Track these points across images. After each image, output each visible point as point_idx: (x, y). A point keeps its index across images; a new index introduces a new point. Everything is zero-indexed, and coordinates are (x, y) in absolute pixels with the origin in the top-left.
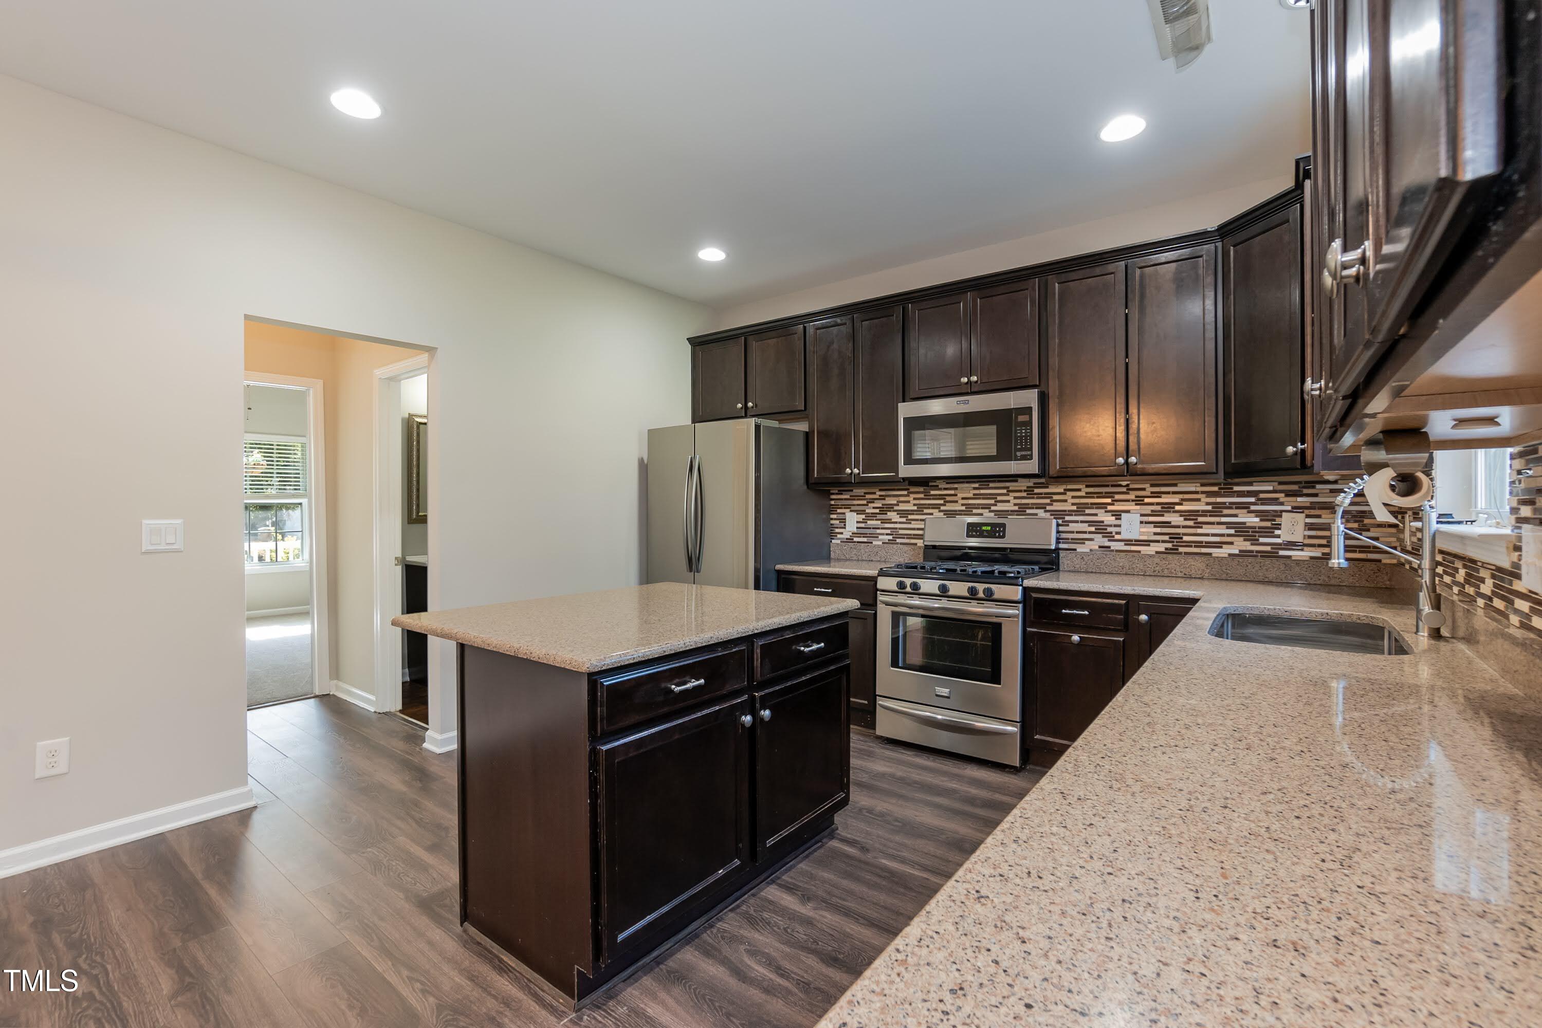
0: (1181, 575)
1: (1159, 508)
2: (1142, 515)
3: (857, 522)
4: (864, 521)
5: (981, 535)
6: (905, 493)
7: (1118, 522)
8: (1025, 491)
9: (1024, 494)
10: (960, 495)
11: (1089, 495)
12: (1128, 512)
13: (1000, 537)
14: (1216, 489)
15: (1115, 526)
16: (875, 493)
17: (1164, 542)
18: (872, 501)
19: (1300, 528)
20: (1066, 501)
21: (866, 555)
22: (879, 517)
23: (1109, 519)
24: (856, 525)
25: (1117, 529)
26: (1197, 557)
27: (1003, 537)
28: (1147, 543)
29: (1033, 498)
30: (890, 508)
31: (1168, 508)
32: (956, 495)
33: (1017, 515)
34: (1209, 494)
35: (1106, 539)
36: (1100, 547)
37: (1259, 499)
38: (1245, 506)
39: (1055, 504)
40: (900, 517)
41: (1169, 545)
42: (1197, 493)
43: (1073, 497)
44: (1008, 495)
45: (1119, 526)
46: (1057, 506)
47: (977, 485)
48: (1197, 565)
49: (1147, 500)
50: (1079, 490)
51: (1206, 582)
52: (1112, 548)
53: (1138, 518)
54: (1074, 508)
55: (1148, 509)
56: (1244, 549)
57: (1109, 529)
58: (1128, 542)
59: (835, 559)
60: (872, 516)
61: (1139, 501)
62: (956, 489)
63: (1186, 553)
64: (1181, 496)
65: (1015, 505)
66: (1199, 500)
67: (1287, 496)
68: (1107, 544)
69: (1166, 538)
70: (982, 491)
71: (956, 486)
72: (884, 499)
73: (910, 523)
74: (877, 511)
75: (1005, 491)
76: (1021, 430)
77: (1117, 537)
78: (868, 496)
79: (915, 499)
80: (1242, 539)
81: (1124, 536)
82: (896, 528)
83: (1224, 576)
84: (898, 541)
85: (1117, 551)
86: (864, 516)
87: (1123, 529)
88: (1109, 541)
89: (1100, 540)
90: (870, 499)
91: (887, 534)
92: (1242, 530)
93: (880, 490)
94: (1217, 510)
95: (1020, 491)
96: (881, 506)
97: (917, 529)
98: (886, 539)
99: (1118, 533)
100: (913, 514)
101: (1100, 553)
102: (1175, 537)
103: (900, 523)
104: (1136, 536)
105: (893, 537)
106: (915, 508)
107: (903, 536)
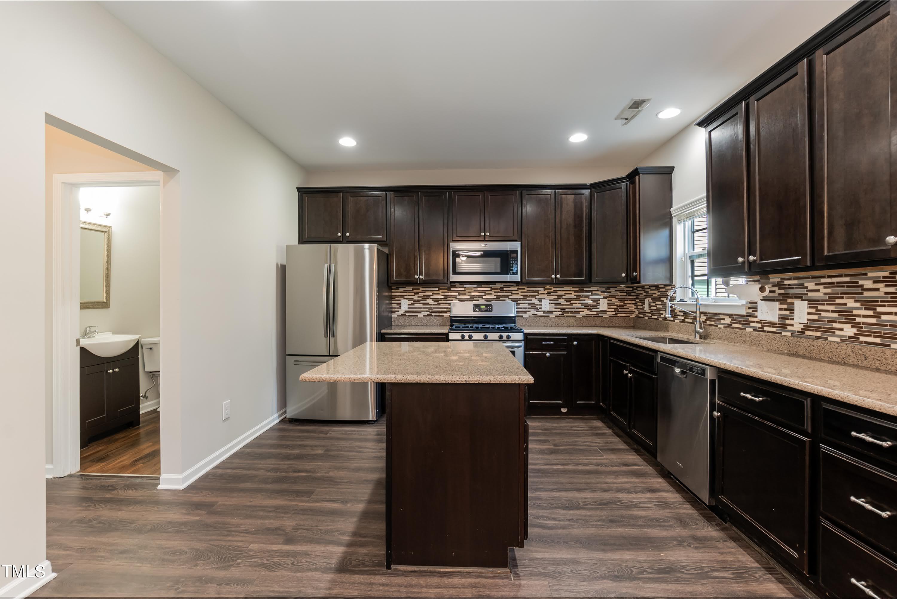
0: (565, 325)
1: (556, 297)
2: (550, 300)
3: (408, 305)
4: (413, 304)
5: (480, 310)
6: (437, 289)
7: (540, 303)
8: (499, 289)
9: (499, 291)
10: (467, 291)
11: (528, 291)
12: (545, 299)
13: (490, 311)
14: (578, 289)
15: (539, 305)
16: (419, 289)
17: (558, 311)
18: (417, 293)
19: (606, 305)
20: (518, 294)
21: (414, 323)
22: (421, 302)
23: (536, 302)
24: (408, 306)
25: (540, 306)
26: (572, 318)
27: (492, 311)
28: (551, 312)
29: (503, 292)
30: (428, 297)
31: (560, 297)
32: (465, 291)
33: (496, 300)
34: (575, 291)
35: (535, 311)
36: (533, 314)
37: (592, 294)
38: (587, 296)
39: (513, 295)
40: (434, 302)
41: (561, 313)
42: (571, 291)
43: (521, 292)
44: (491, 291)
45: (541, 305)
46: (514, 296)
47: (476, 286)
48: (572, 320)
49: (552, 294)
50: (524, 289)
51: (575, 327)
52: (538, 315)
53: (548, 301)
54: (522, 297)
55: (552, 298)
56: (587, 313)
57: (537, 307)
58: (544, 312)
59: (395, 326)
60: (418, 302)
61: (549, 294)
62: (465, 287)
63: (567, 316)
64: (565, 292)
65: (495, 295)
66: (571, 294)
67: (601, 292)
68: (536, 313)
69: (559, 310)
70: (478, 289)
71: (465, 286)
72: (425, 292)
73: (440, 305)
74: (421, 299)
75: (489, 289)
76: (513, 261)
77: (540, 310)
78: (415, 291)
79: (442, 292)
80: (587, 309)
81: (543, 309)
82: (432, 308)
83: (581, 325)
84: (433, 314)
85: (540, 316)
86: (412, 302)
87: (543, 307)
88: (537, 311)
89: (533, 311)
90: (416, 292)
91: (426, 311)
92: (587, 306)
93: (422, 287)
94: (578, 298)
95: (497, 289)
96: (423, 296)
97: (445, 308)
98: (426, 313)
99: (541, 308)
100: (441, 300)
101: (533, 317)
102: (563, 309)
103: (434, 305)
104: (547, 309)
105: (430, 313)
106: (443, 297)
107: (435, 312)
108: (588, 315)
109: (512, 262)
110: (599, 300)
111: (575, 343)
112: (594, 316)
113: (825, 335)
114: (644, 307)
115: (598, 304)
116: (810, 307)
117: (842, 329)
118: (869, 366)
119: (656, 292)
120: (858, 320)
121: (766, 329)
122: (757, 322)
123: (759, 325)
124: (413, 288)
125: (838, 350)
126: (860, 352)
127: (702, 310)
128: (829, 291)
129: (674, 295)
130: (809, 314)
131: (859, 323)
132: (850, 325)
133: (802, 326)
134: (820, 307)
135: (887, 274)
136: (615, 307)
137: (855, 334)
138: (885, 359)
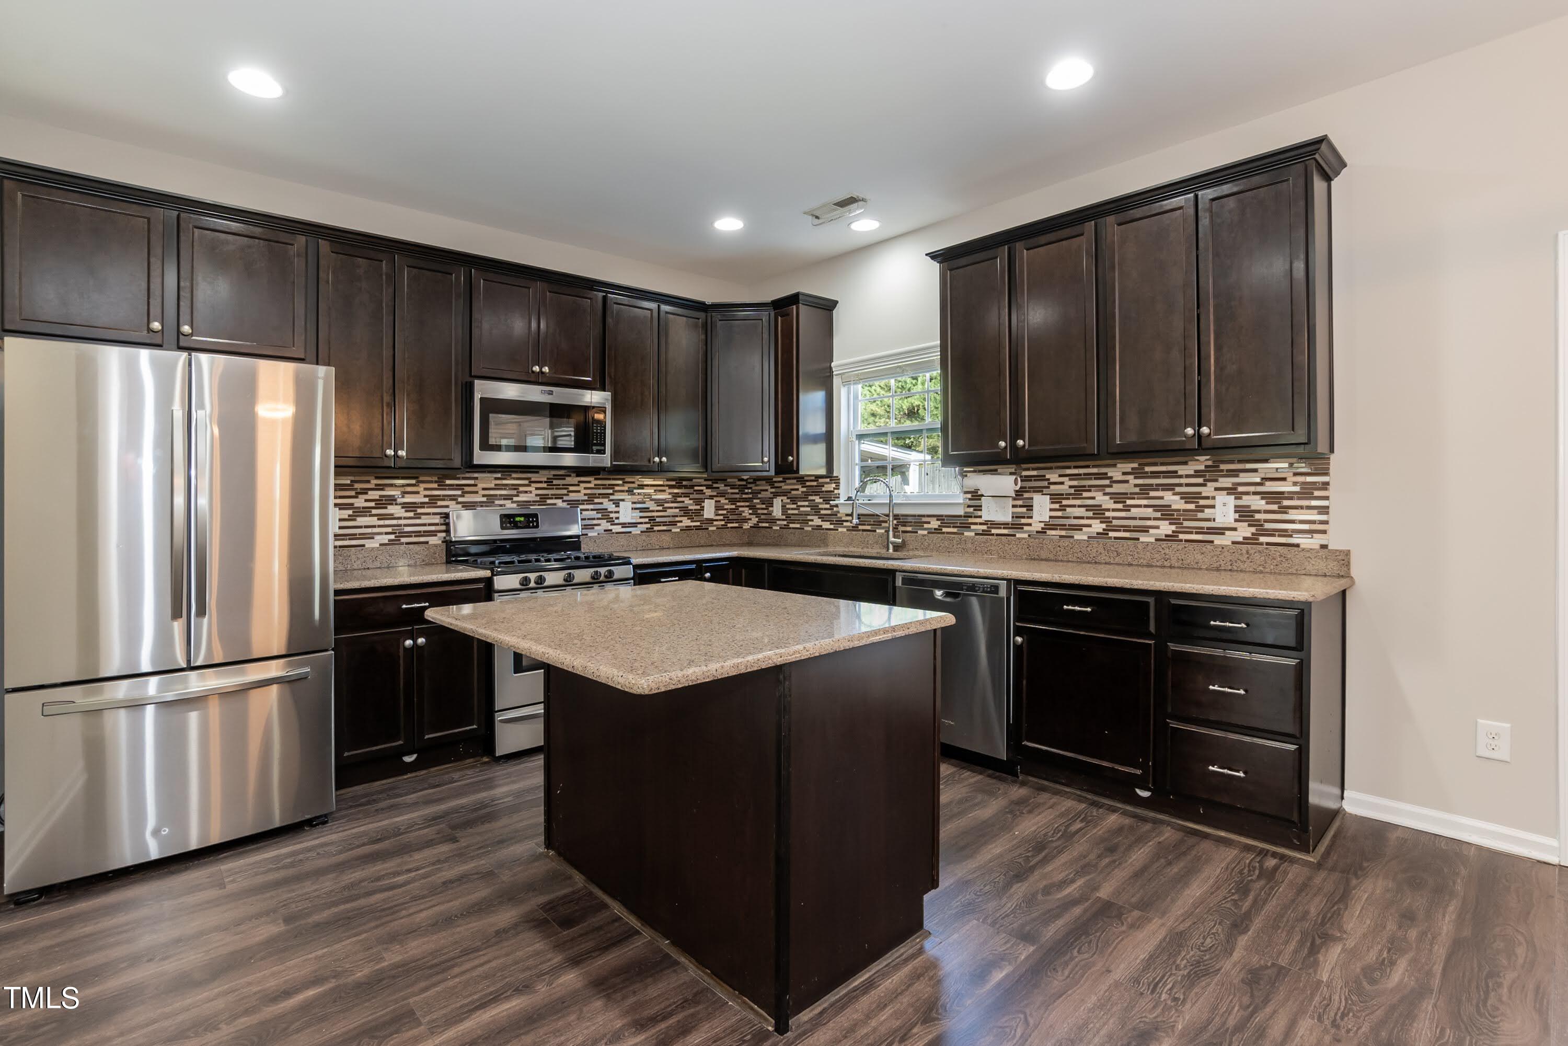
0: (658, 547)
1: (642, 497)
2: (633, 503)
3: (340, 520)
4: (351, 518)
5: (516, 526)
6: (413, 482)
7: (617, 509)
8: (545, 482)
9: (545, 485)
10: (481, 485)
11: (597, 487)
12: (623, 500)
13: (534, 527)
14: (674, 483)
15: (615, 512)
16: (368, 482)
17: (645, 523)
18: (365, 492)
19: (713, 509)
20: (579, 492)
21: (359, 562)
22: (374, 512)
23: (611, 507)
24: (338, 524)
25: (617, 515)
26: (666, 533)
27: (537, 526)
28: (634, 525)
29: (553, 489)
30: (392, 500)
31: (648, 496)
32: (476, 485)
33: (539, 505)
34: (671, 487)
35: (609, 524)
36: (605, 531)
37: (695, 491)
38: (686, 495)
39: (570, 494)
40: (406, 511)
41: (649, 526)
42: (663, 486)
43: (585, 488)
44: (530, 486)
45: (618, 512)
46: (572, 496)
47: (499, 475)
48: (666, 538)
49: (635, 491)
50: (589, 482)
51: (671, 550)
52: (613, 531)
53: (630, 505)
54: (586, 498)
55: (635, 498)
56: (687, 525)
57: (611, 515)
58: (624, 525)
60: (365, 512)
61: (630, 491)
62: (476, 478)
63: (658, 531)
64: (655, 488)
65: (536, 495)
66: (664, 491)
67: (707, 488)
68: (610, 527)
69: (647, 520)
70: (505, 482)
71: (476, 475)
72: (382, 490)
73: (420, 518)
74: (372, 504)
75: (526, 482)
76: (597, 427)
77: (616, 521)
78: (357, 486)
79: (426, 489)
80: (686, 518)
81: (622, 520)
82: (400, 525)
83: (680, 545)
84: (403, 540)
85: (617, 533)
86: (350, 512)
87: (621, 515)
88: (611, 525)
89: (605, 525)
90: (361, 489)
91: (387, 533)
92: (687, 512)
93: (377, 478)
94: (674, 498)
95: (541, 482)
96: (378, 498)
97: (430, 525)
98: (385, 539)
99: (617, 518)
100: (424, 507)
101: (606, 536)
102: (652, 519)
103: (405, 518)
104: (628, 520)
105: (396, 537)
106: (427, 500)
107: (409, 534)
108: (688, 528)
109: (597, 429)
110: (704, 502)
111: (707, 575)
112: (698, 528)
113: (1070, 533)
114: (773, 511)
115: (702, 509)
116: (1052, 503)
117: (1090, 526)
118: (1121, 562)
119: (799, 487)
120: (1107, 514)
121: (994, 531)
122: (981, 524)
123: (985, 527)
124: (353, 478)
125: (1089, 549)
126: (1112, 548)
127: (896, 512)
128: (1075, 483)
129: (836, 491)
130: (1051, 510)
131: (1109, 518)
132: (1098, 521)
133: (1042, 525)
134: (1065, 502)
135: (1136, 465)
136: (725, 512)
137: (1104, 530)
138: (1137, 553)
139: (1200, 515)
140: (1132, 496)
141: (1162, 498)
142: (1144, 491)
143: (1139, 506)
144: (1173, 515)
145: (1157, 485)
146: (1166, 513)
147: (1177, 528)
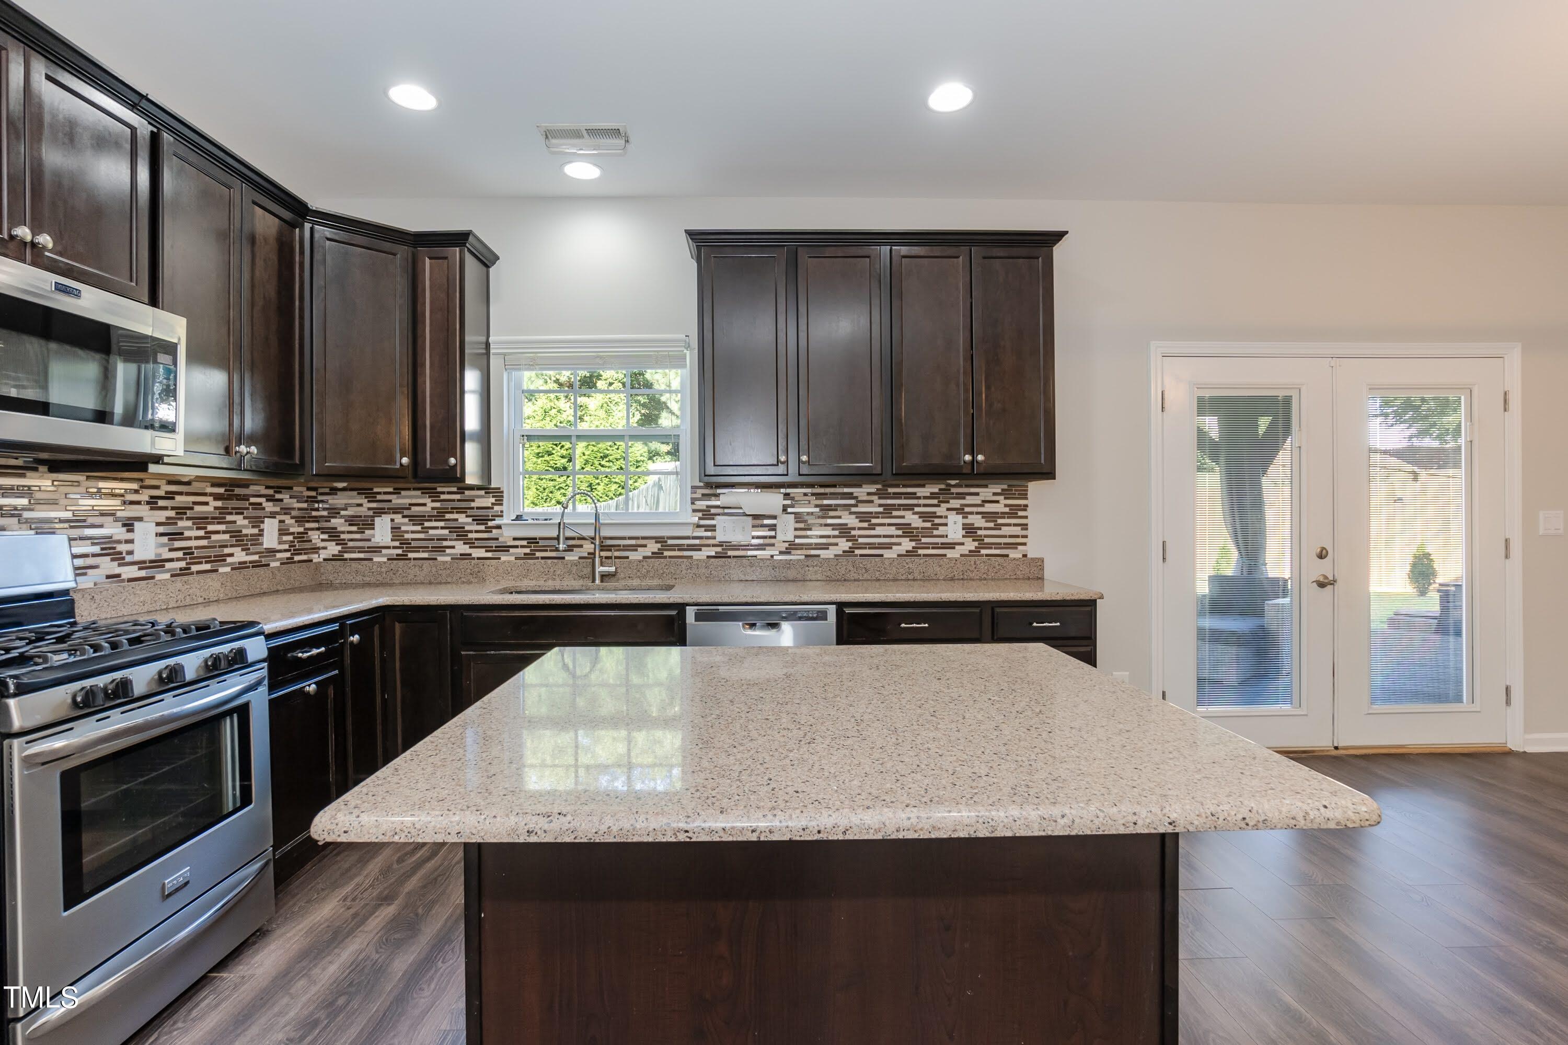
1: (172, 514)
2: (158, 524)
7: (129, 536)
12: (140, 519)
14: (221, 490)
15: (127, 542)
17: (177, 559)
19: (276, 533)
23: (120, 532)
25: (129, 547)
26: (211, 575)
28: (161, 563)
31: (181, 511)
34: (217, 497)
35: (116, 563)
36: (108, 577)
37: (251, 504)
38: (242, 511)
41: (184, 564)
42: (205, 494)
45: (131, 541)
49: (161, 503)
52: (124, 576)
53: (153, 529)
54: (73, 514)
55: (162, 516)
56: (241, 560)
57: (120, 547)
58: (141, 564)
61: (153, 503)
63: (199, 572)
64: (193, 498)
66: (207, 504)
67: (268, 500)
68: (118, 570)
69: (180, 554)
77: (128, 559)
80: (239, 549)
81: (137, 557)
85: (130, 580)
87: (136, 547)
88: (120, 565)
89: (109, 565)
92: (240, 539)
99: (130, 553)
101: (114, 586)
102: (188, 551)
104: (150, 555)
108: (242, 566)
110: (263, 522)
111: (356, 638)
112: (256, 565)
113: (817, 552)
114: (373, 536)
115: (261, 534)
116: (796, 522)
117: (836, 544)
118: (869, 578)
121: (730, 553)
122: (714, 546)
123: (719, 549)
125: (838, 567)
126: (861, 565)
128: (821, 502)
129: (496, 508)
130: (796, 529)
131: (854, 536)
132: (845, 539)
133: (787, 545)
134: (810, 521)
135: (880, 486)
136: (290, 538)
137: (850, 548)
139: (935, 532)
140: (877, 515)
141: (903, 517)
142: (888, 511)
143: (883, 525)
144: (913, 532)
145: (899, 505)
146: (908, 531)
147: (916, 544)
